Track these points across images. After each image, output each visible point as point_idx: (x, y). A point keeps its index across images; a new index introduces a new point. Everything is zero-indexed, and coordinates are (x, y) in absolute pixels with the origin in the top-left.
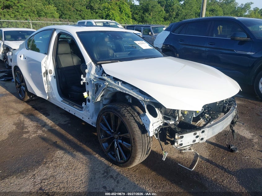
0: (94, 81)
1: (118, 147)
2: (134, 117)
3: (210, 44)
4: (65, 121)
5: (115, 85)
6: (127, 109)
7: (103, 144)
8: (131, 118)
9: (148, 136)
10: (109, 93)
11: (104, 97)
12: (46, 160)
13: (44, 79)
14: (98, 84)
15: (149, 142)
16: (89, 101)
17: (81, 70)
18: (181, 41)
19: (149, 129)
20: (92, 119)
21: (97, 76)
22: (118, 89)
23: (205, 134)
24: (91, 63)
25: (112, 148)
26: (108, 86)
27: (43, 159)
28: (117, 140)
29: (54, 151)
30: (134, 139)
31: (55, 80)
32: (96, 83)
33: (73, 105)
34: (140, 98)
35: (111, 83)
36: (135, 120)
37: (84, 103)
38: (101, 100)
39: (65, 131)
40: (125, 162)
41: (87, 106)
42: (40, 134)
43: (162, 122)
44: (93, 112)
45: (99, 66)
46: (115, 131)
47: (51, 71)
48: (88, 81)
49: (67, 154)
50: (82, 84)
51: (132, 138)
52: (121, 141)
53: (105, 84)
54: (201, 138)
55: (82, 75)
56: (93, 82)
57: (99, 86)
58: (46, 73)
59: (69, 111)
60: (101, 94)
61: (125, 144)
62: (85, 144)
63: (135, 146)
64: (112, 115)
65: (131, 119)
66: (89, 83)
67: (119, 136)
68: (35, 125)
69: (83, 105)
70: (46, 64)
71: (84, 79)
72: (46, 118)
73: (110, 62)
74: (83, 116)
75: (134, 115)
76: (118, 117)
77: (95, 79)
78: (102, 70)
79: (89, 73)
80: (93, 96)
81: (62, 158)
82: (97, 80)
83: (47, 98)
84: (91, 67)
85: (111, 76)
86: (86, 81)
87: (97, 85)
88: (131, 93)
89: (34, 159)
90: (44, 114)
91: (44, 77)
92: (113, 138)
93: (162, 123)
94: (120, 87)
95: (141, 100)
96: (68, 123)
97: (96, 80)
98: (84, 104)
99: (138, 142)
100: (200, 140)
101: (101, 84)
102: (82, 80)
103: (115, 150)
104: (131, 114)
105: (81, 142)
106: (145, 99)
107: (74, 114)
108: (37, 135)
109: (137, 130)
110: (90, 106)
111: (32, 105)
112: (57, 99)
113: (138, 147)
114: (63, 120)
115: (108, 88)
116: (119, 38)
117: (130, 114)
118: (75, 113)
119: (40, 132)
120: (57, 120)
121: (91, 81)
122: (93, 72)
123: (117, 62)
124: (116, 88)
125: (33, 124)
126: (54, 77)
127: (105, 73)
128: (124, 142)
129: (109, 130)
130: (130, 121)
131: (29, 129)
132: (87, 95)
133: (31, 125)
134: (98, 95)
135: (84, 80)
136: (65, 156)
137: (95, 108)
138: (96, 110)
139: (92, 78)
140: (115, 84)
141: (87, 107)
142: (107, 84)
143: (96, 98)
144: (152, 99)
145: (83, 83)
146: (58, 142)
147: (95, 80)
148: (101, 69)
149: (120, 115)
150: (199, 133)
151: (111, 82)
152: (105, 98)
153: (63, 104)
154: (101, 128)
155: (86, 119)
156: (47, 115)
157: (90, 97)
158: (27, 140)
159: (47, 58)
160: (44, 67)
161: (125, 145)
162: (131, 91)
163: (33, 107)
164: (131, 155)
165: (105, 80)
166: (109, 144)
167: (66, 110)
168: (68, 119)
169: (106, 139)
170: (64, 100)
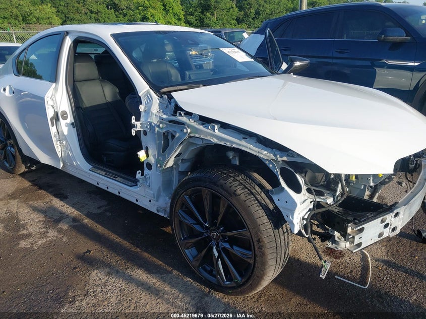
0: (159, 126)
1: (220, 256)
2: (255, 196)
3: (340, 52)
4: (99, 208)
5: (207, 132)
6: (238, 178)
7: (186, 251)
8: (249, 197)
9: (285, 231)
10: (192, 148)
11: (181, 157)
12: (73, 292)
13: (53, 130)
14: (168, 132)
15: (288, 243)
16: (149, 166)
17: (128, 107)
18: (285, 50)
19: (293, 218)
20: (157, 201)
21: (165, 116)
22: (215, 141)
23: (399, 218)
24: (148, 92)
25: (208, 259)
26: (192, 135)
27: (66, 291)
28: (218, 243)
29: (87, 271)
30: (259, 241)
31: (74, 131)
32: (164, 131)
33: (114, 177)
34: (265, 155)
35: (196, 128)
36: (259, 202)
37: (140, 171)
38: (174, 164)
39: (103, 226)
40: (239, 286)
41: (145, 177)
42: (55, 238)
43: (312, 200)
44: (159, 187)
45: (166, 97)
46: (213, 224)
47: (64, 113)
48: (147, 127)
49: (113, 275)
50: (134, 134)
51: (255, 239)
52: (227, 246)
53: (185, 131)
54: (392, 227)
55: (133, 117)
56: (157, 129)
57: (170, 137)
58: (56, 118)
59: (108, 188)
60: (175, 151)
61: (237, 250)
62: (146, 251)
63: (263, 255)
64: (206, 193)
65: (250, 200)
66: (148, 131)
67: (222, 235)
68: (41, 219)
69: (138, 176)
70: (55, 101)
71: (138, 124)
72: (62, 203)
73: (185, 87)
74: (138, 197)
75: (254, 191)
76: (220, 198)
77: (161, 123)
78: (173, 104)
79: (148, 111)
80: (158, 157)
81: (105, 284)
82: (166, 124)
83: (61, 166)
84: (150, 99)
85: (195, 115)
86: (141, 127)
87: (166, 134)
88: (243, 146)
89: (48, 292)
90: (56, 196)
91: (53, 126)
92: (209, 239)
93: (311, 202)
94: (216, 136)
95: (267, 160)
96: (106, 211)
97: (165, 126)
98: (139, 173)
99: (268, 246)
100: (391, 231)
101: (176, 132)
102: (134, 126)
103: (215, 262)
104: (249, 190)
105: (138, 247)
106: (275, 156)
107: (118, 194)
108: (48, 239)
109: (265, 221)
110: (154, 177)
111: (31, 179)
112: (81, 167)
113: (269, 257)
114: (94, 206)
115: (191, 140)
116: (192, 44)
117: (247, 190)
118: (120, 191)
119: (52, 233)
120: (83, 207)
121: (152, 127)
122: (155, 108)
123: (199, 87)
124: (208, 138)
125: (37, 218)
126: (72, 124)
127: (182, 109)
128: (235, 248)
129: (199, 223)
130: (249, 204)
131: (31, 229)
132: (145, 155)
133: (33, 220)
134: (169, 155)
135: (138, 126)
136: (111, 281)
137: (163, 181)
138: (167, 184)
139: (155, 121)
140: (205, 129)
141: (146, 179)
142: (189, 130)
143: (164, 160)
144: (293, 156)
145: (136, 132)
146: (92, 252)
147: (161, 126)
148: (170, 103)
149: (223, 193)
150: (389, 218)
151: (196, 126)
152: (182, 159)
153: (94, 176)
154: (182, 219)
155: (144, 203)
156: (62, 197)
157: (152, 160)
158: (28, 252)
159: (56, 89)
160: (51, 107)
161: (239, 254)
162: (243, 143)
163: (34, 185)
164: (252, 273)
165: (183, 124)
166: (199, 251)
167: (100, 186)
168: (104, 203)
169: (193, 240)
170: (94, 167)
